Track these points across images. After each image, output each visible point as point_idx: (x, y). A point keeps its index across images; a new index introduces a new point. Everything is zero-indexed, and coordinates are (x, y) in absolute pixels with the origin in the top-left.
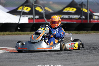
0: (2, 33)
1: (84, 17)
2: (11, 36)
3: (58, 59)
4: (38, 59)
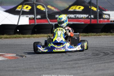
3: (64, 67)
4: (41, 68)
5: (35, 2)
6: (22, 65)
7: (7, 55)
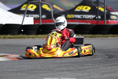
0: (3, 36)
1: (99, 17)
2: (13, 39)
3: (69, 69)
4: (46, 70)
5: (40, 1)
6: (27, 66)
7: (10, 56)
